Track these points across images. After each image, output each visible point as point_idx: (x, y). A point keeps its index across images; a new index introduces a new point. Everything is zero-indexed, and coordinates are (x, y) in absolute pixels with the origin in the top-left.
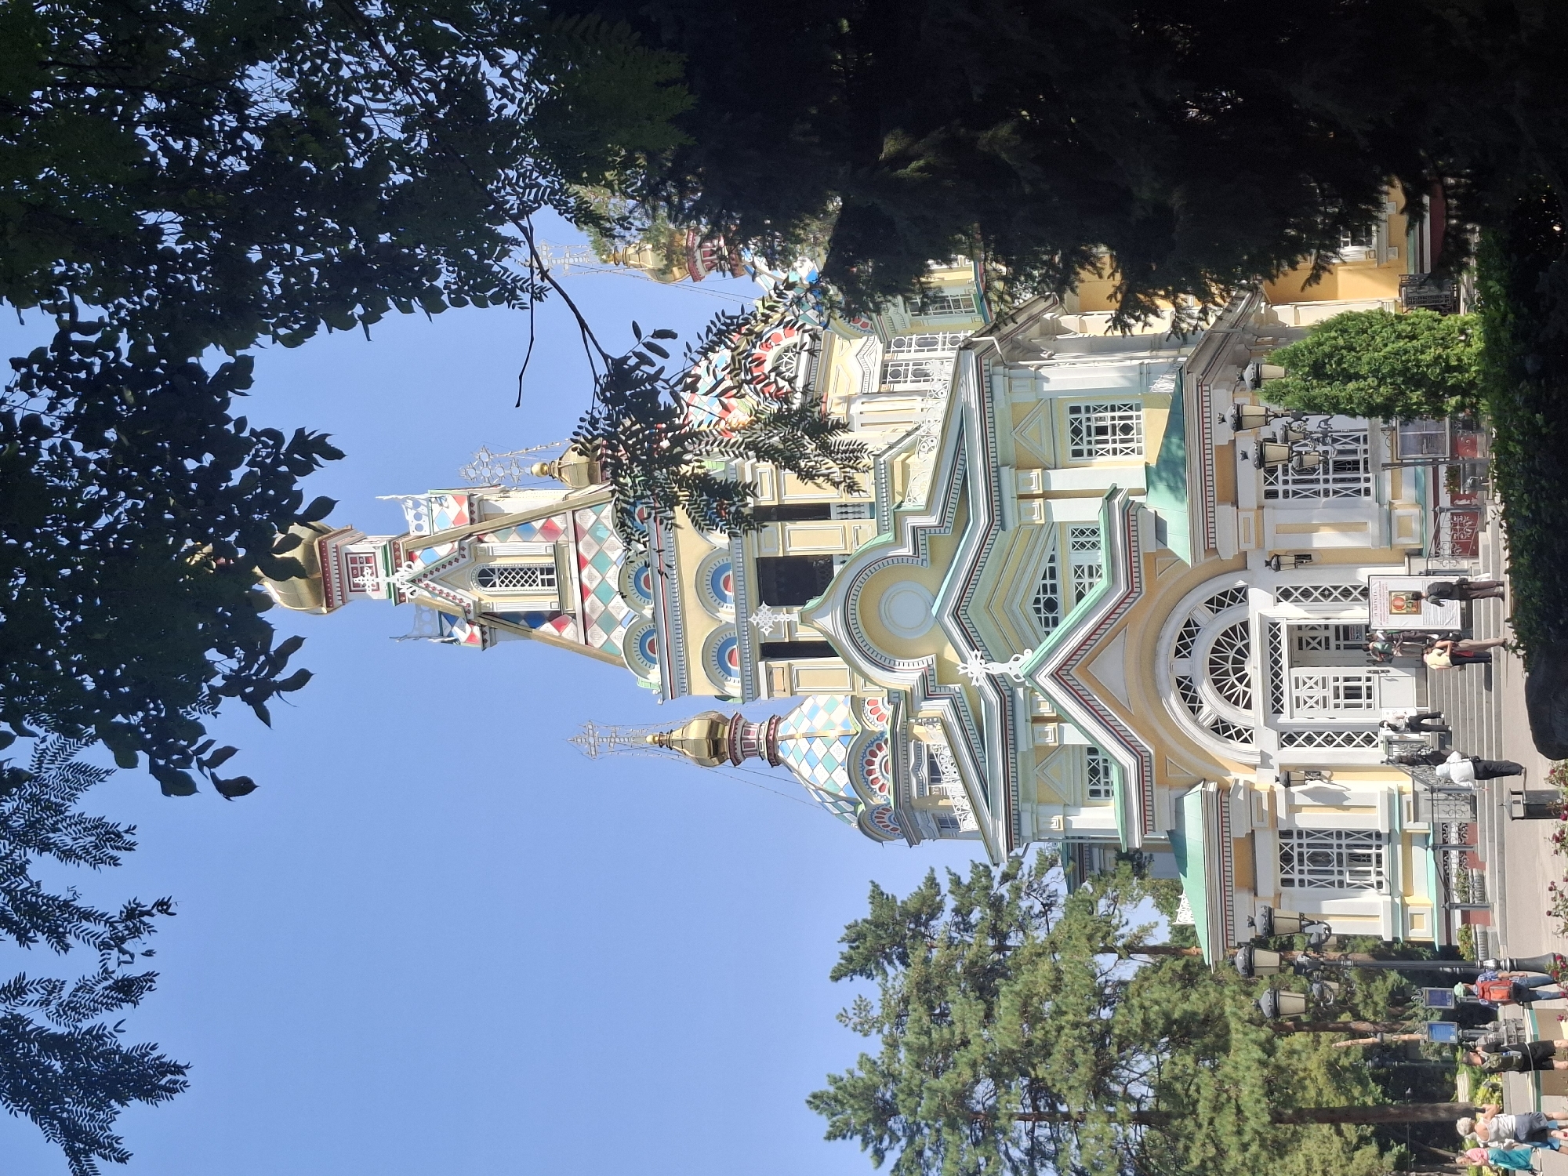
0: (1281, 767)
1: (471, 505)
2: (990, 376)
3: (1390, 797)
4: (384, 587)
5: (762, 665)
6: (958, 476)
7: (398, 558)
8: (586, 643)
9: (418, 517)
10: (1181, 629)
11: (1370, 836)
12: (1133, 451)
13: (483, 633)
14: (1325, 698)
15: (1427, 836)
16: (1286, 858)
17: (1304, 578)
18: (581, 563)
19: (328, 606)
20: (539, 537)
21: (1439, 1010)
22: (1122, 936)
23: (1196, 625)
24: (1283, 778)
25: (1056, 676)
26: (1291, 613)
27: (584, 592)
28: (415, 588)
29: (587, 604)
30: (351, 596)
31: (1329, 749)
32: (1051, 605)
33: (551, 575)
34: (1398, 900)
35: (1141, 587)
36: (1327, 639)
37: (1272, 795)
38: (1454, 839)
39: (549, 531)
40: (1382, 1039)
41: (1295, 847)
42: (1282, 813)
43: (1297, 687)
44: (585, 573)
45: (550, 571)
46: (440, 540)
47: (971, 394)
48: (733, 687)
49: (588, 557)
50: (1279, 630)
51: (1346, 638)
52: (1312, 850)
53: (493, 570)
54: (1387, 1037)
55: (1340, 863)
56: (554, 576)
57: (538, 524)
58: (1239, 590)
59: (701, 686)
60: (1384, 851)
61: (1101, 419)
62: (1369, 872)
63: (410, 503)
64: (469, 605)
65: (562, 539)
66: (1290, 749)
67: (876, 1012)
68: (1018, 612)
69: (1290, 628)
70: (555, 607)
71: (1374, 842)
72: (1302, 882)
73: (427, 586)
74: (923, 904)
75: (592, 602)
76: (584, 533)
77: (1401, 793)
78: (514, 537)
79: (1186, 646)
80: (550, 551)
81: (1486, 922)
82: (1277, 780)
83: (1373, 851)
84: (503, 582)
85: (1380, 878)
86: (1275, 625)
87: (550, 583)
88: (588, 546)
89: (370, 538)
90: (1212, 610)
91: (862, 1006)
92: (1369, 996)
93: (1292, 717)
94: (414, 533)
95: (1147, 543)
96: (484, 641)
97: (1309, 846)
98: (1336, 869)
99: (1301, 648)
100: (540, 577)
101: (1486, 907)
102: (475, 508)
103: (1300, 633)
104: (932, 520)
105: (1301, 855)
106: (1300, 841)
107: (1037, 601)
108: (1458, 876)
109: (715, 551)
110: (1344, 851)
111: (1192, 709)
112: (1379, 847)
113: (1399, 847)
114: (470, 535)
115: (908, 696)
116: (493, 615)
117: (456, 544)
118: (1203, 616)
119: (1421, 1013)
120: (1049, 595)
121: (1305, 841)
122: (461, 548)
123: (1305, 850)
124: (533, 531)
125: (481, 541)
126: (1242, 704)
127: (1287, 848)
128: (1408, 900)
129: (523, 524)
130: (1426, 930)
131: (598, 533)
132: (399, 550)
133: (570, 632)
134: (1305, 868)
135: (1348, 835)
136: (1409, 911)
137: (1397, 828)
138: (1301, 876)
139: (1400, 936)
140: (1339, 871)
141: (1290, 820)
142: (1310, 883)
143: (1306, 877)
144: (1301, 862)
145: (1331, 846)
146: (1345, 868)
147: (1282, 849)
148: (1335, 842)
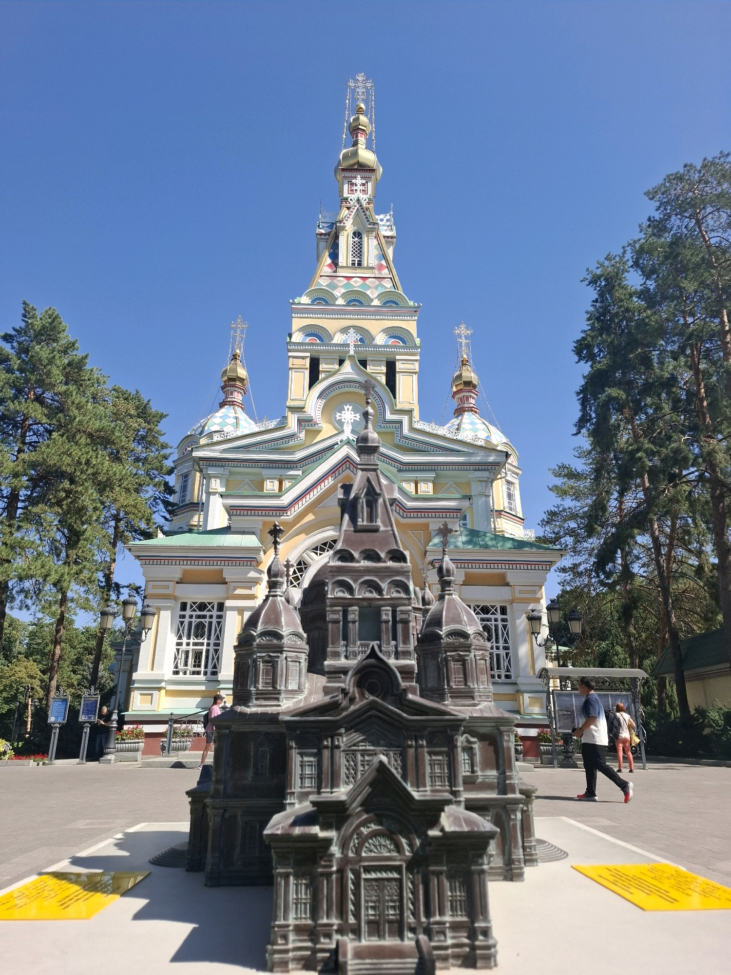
5: (308, 354)
8: (321, 276)
11: (215, 667)
16: (202, 607)
18: (364, 278)
20: (377, 262)
27: (348, 278)
29: (342, 278)
34: (163, 684)
37: (252, 597)
41: (211, 613)
42: (237, 603)
44: (359, 279)
45: (360, 264)
48: (297, 339)
49: (367, 282)
52: (207, 625)
53: (361, 239)
55: (195, 644)
56: (357, 266)
59: (298, 323)
60: (202, 677)
64: (343, 224)
65: (376, 272)
70: (341, 264)
71: (209, 670)
72: (184, 616)
75: (343, 281)
76: (380, 281)
78: (377, 251)
80: (370, 265)
83: (202, 669)
84: (355, 242)
85: (181, 673)
87: (353, 264)
88: (374, 282)
97: (210, 623)
98: (191, 641)
100: (357, 259)
105: (204, 617)
106: (214, 617)
110: (204, 648)
111: (315, 549)
112: (205, 673)
113: (203, 688)
121: (214, 620)
123: (208, 620)
124: (380, 259)
125: (375, 237)
127: (210, 607)
128: (163, 691)
131: (380, 287)
134: (194, 620)
135: (216, 651)
136: (155, 693)
137: (222, 686)
138: (187, 617)
139: (136, 685)
140: (190, 644)
141: (233, 609)
142: (182, 623)
143: (187, 620)
144: (198, 617)
145: (209, 639)
146: (191, 647)
147: (210, 603)
148: (212, 641)
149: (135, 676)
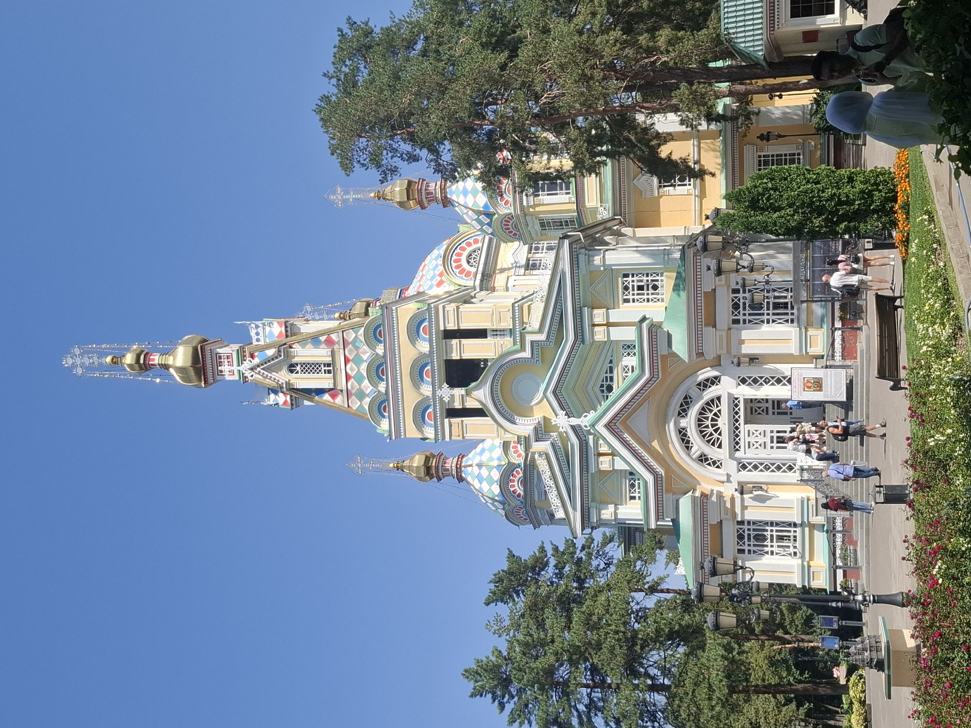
0: (739, 483)
1: (286, 327)
2: (577, 255)
3: (802, 502)
4: (236, 372)
5: (446, 421)
6: (558, 313)
7: (245, 356)
8: (348, 406)
9: (257, 334)
10: (681, 400)
11: (790, 525)
12: (658, 300)
13: (292, 400)
14: (765, 442)
15: (824, 525)
16: (741, 537)
17: (753, 372)
18: (347, 361)
19: (205, 383)
20: (323, 346)
21: (829, 630)
22: (648, 583)
23: (690, 398)
24: (739, 489)
25: (608, 426)
26: (746, 392)
27: (348, 377)
28: (253, 373)
29: (349, 384)
30: (218, 378)
31: (767, 473)
32: (610, 389)
33: (330, 367)
34: (805, 564)
35: (658, 375)
36: (767, 408)
37: (733, 499)
38: (839, 526)
39: (329, 342)
40: (798, 645)
41: (746, 530)
42: (738, 510)
43: (749, 436)
44: (348, 366)
45: (329, 365)
46: (268, 347)
47: (565, 265)
48: (430, 433)
49: (351, 358)
50: (739, 402)
51: (779, 408)
52: (756, 533)
53: (297, 364)
54: (801, 644)
55: (772, 541)
56: (331, 368)
57: (323, 338)
58: (716, 378)
59: (412, 432)
60: (798, 534)
61: (641, 281)
62: (789, 547)
63: (253, 326)
64: (283, 383)
65: (336, 347)
66: (743, 473)
67: (507, 623)
68: (591, 392)
69: (746, 401)
70: (332, 386)
71: (792, 529)
72: (749, 551)
73: (260, 372)
74: (536, 562)
75: (352, 384)
76: (349, 344)
77: (808, 500)
78: (310, 345)
79: (684, 410)
80: (330, 354)
81: (858, 577)
82: (736, 490)
83: (792, 534)
84: (302, 371)
85: (795, 550)
86: (736, 399)
87: (329, 372)
88: (351, 351)
89: (231, 345)
90: (700, 389)
91: (499, 620)
92: (792, 621)
93: (745, 453)
94: (255, 343)
95: (663, 350)
96: (292, 405)
97: (754, 530)
98: (769, 544)
99: (752, 413)
100: (323, 368)
101: (858, 569)
102: (289, 329)
103: (752, 405)
104: (542, 337)
105: (749, 535)
106: (749, 527)
107: (602, 386)
108: (842, 549)
109: (422, 356)
110: (775, 534)
111: (687, 448)
112: (795, 531)
113: (807, 531)
114: (285, 344)
115: (527, 440)
116: (297, 390)
117: (277, 349)
118: (694, 392)
119: (818, 630)
120: (609, 383)
121: (752, 527)
122: (279, 351)
123: (751, 532)
124: (320, 342)
125: (291, 347)
126: (716, 446)
127: (741, 531)
128: (811, 563)
129: (314, 339)
130: (821, 582)
131: (356, 344)
132: (245, 352)
133: (339, 400)
134: (752, 543)
135: (777, 524)
136: (812, 570)
137: (806, 520)
138: (749, 548)
139: (806, 584)
140: (771, 545)
141: (743, 514)
142: (754, 552)
143: (752, 548)
144: (749, 539)
145: (767, 531)
146: (775, 544)
147: (738, 531)
148: (769, 528)
149: (799, 586)
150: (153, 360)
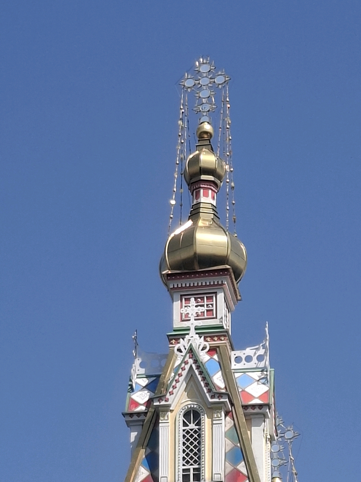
1: (260, 406)
28: (184, 352)
45: (197, 476)
53: (199, 424)
64: (167, 400)
73: (187, 362)
78: (230, 444)
80: (216, 478)
87: (185, 478)
100: (191, 467)
102: (257, 410)
116: (157, 423)
117: (224, 391)
122: (220, 395)
124: (235, 462)
125: (226, 414)
150: (206, 195)
